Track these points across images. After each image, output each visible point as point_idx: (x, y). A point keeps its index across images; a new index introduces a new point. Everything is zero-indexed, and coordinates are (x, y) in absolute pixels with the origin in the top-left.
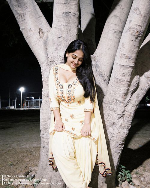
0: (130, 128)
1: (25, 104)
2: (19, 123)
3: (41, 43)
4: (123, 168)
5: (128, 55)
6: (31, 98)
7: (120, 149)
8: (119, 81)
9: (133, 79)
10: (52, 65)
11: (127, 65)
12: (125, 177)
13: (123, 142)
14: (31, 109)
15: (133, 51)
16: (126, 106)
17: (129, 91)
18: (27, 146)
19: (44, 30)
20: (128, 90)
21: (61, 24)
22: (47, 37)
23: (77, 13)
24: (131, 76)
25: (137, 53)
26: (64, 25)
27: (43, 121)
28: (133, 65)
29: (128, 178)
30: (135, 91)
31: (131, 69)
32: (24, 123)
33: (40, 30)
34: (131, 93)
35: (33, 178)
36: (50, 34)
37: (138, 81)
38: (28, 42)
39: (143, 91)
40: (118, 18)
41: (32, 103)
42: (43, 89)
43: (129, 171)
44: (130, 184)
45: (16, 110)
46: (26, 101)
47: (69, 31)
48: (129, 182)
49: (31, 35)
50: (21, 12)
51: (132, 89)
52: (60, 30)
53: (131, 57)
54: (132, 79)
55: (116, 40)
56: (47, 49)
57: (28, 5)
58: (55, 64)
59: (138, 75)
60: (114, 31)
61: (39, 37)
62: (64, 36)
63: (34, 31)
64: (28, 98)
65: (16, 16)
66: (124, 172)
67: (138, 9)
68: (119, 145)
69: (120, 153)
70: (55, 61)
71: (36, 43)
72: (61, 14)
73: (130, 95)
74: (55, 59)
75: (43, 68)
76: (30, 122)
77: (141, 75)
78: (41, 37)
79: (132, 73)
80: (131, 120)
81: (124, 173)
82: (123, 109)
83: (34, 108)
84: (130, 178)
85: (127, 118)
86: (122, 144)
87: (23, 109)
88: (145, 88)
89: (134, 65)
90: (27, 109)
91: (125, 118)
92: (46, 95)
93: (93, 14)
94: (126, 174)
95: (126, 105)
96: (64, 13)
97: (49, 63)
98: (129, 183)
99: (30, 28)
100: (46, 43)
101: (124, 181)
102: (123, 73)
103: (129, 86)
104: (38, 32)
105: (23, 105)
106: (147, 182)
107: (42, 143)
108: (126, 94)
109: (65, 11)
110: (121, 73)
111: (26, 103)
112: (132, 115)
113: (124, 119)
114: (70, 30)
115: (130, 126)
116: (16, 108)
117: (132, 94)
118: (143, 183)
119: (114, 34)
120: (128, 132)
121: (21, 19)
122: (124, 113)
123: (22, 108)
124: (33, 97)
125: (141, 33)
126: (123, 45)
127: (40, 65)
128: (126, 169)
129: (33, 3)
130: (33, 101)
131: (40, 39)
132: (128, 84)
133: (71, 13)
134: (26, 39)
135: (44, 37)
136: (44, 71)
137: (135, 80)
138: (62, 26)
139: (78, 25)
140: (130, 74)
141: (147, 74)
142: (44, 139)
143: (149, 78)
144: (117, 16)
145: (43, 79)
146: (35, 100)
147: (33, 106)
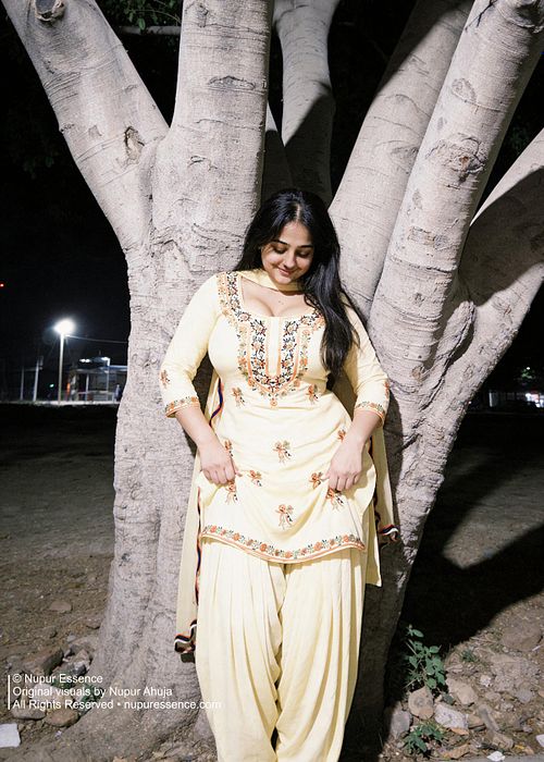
0: (442, 484)
2: (44, 459)
3: (132, 176)
4: (415, 638)
5: (434, 233)
8: (405, 318)
9: (452, 313)
10: (168, 254)
11: (430, 264)
12: (420, 670)
13: (415, 538)
15: (451, 221)
16: (425, 407)
17: (439, 353)
19: (144, 135)
20: (434, 349)
21: (204, 116)
22: (154, 156)
23: (261, 83)
24: (444, 302)
25: (463, 228)
26: (212, 122)
27: (124, 455)
28: (450, 267)
29: (433, 677)
30: (458, 353)
31: (443, 280)
32: (64, 460)
33: (129, 133)
34: (444, 360)
36: (162, 146)
37: (470, 322)
38: (83, 172)
39: (486, 356)
40: (408, 103)
42: (131, 339)
43: (435, 649)
44: (440, 697)
47: (230, 141)
48: (434, 691)
49: (97, 150)
50: (63, 68)
51: (447, 346)
52: (200, 136)
53: (445, 239)
55: (401, 176)
56: (151, 198)
57: (90, 44)
58: (176, 251)
59: (469, 300)
60: (393, 146)
61: (123, 157)
62: (214, 155)
63: (106, 137)
65: (46, 80)
66: (418, 652)
67: (468, 85)
68: (402, 547)
70: (179, 242)
71: (113, 176)
72: (203, 83)
73: (440, 365)
74: (179, 235)
75: (135, 262)
76: (87, 455)
77: (482, 299)
78: (131, 158)
79: (446, 293)
80: (445, 456)
81: (418, 656)
82: (417, 416)
84: (438, 675)
85: (430, 449)
86: (411, 544)
88: (496, 343)
89: (456, 266)
91: (422, 447)
92: (140, 362)
94: (424, 658)
95: (426, 402)
96: (213, 81)
97: (155, 249)
98: (436, 697)
99: (95, 127)
100: (147, 178)
101: (418, 686)
102: (416, 291)
103: (438, 335)
104: (123, 139)
106: (501, 693)
108: (428, 364)
109: (220, 72)
110: (411, 293)
112: (449, 439)
113: (421, 452)
114: (235, 138)
115: (441, 479)
116: (38, 398)
117: (450, 362)
118: (488, 696)
119: (395, 157)
120: (431, 499)
121: (61, 93)
122: (418, 431)
125: (476, 161)
126: (417, 197)
127: (124, 251)
128: (427, 643)
129: (107, 38)
130: (107, 372)
131: (126, 163)
132: (435, 329)
133: (239, 83)
134: (77, 162)
135: (141, 160)
136: (138, 275)
137: (460, 316)
138: (208, 122)
139: (263, 123)
140: (440, 297)
141: (502, 297)
142: (127, 526)
143: (508, 311)
144: (405, 97)
145: (132, 303)
146: (114, 372)
147: (105, 392)
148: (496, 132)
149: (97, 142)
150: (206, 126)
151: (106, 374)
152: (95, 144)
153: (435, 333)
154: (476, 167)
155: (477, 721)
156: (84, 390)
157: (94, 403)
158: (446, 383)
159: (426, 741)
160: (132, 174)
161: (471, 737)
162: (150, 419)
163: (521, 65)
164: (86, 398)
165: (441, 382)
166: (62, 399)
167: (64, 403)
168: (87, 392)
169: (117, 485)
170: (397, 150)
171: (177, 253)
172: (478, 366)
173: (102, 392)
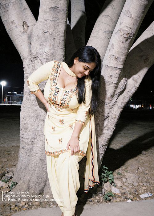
1: (6, 100)
3: (25, 37)
4: (106, 169)
5: (117, 57)
6: (13, 93)
7: (103, 150)
8: (107, 83)
9: (121, 81)
10: (36, 61)
11: (115, 66)
12: (107, 177)
13: (107, 144)
15: (122, 53)
17: (116, 93)
18: (5, 145)
19: (29, 24)
20: (115, 92)
21: (48, 19)
22: (32, 30)
23: (66, 9)
24: (119, 78)
25: (126, 55)
26: (51, 20)
27: (23, 120)
28: (121, 67)
29: (111, 179)
30: (121, 93)
31: (119, 71)
33: (24, 23)
34: (117, 95)
35: (10, 179)
36: (35, 27)
37: (125, 84)
38: (9, 35)
39: (129, 94)
40: (109, 18)
43: (111, 172)
44: (112, 185)
46: (7, 96)
47: (55, 27)
48: (111, 183)
49: (14, 28)
50: (3, 2)
51: (118, 91)
52: (47, 24)
53: (120, 58)
54: (119, 81)
55: (106, 39)
56: (31, 43)
59: (125, 77)
60: (104, 30)
61: (22, 30)
62: (51, 31)
63: (17, 24)
64: (10, 93)
66: (106, 173)
67: (129, 12)
68: (103, 146)
69: (103, 154)
70: (40, 57)
71: (19, 36)
72: (48, 8)
73: (116, 96)
74: (40, 55)
75: (26, 63)
77: (129, 77)
78: (25, 31)
79: (119, 75)
80: (116, 122)
82: (109, 111)
84: (112, 179)
85: (112, 120)
86: (106, 145)
88: (132, 90)
89: (123, 67)
90: (9, 105)
91: (110, 119)
92: (27, 93)
93: (83, 12)
94: (108, 175)
95: (111, 107)
96: (51, 8)
97: (32, 59)
99: (13, 21)
100: (30, 37)
101: (107, 182)
102: (110, 74)
103: (116, 87)
104: (22, 25)
106: (129, 183)
107: (21, 143)
108: (113, 96)
109: (53, 5)
110: (109, 75)
112: (117, 117)
113: (109, 121)
114: (57, 26)
115: (115, 128)
117: (119, 96)
118: (125, 184)
119: (105, 33)
120: (112, 133)
121: (3, 10)
122: (109, 115)
124: (15, 93)
125: (131, 35)
126: (113, 45)
127: (22, 60)
128: (109, 170)
131: (23, 33)
132: (115, 86)
133: (59, 9)
134: (7, 32)
135: (28, 31)
136: (27, 67)
137: (123, 82)
138: (49, 21)
139: (66, 21)
140: (117, 76)
141: (135, 77)
142: (24, 139)
143: (136, 81)
144: (108, 16)
145: (25, 76)
146: (18, 96)
147: (16, 102)
148: (137, 26)
149: (14, 26)
150: (48, 22)
151: (15, 97)
152: (13, 26)
153: (115, 87)
154: (131, 37)
155: (123, 191)
156: (9, 101)
157: (12, 105)
158: (118, 101)
159: (109, 197)
160: (25, 36)
161: (122, 195)
162: (31, 110)
163: (146, 7)
164: (10, 103)
165: (116, 101)
166: (3, 103)
167: (4, 104)
168: (10, 102)
169: (20, 128)
170: (105, 32)
171: (39, 61)
172: (127, 97)
173: (15, 102)
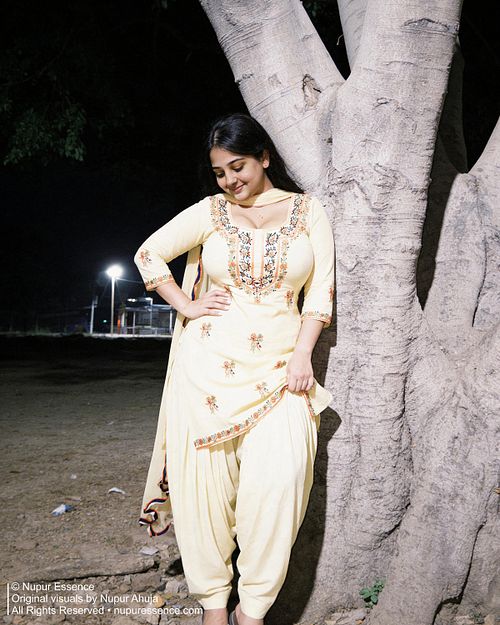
1: (122, 322)
6: (142, 300)
14: (141, 336)
41: (145, 316)
45: (91, 338)
46: (126, 311)
64: (134, 300)
83: (152, 333)
87: (116, 336)
90: (131, 336)
105: (115, 323)
111: (126, 318)
116: (95, 330)
123: (114, 332)
124: (148, 299)
130: (150, 310)
146: (156, 310)
147: (149, 327)
151: (149, 312)
152: (274, 92)
156: (132, 325)
164: (133, 332)
168: (134, 327)
173: (146, 327)
